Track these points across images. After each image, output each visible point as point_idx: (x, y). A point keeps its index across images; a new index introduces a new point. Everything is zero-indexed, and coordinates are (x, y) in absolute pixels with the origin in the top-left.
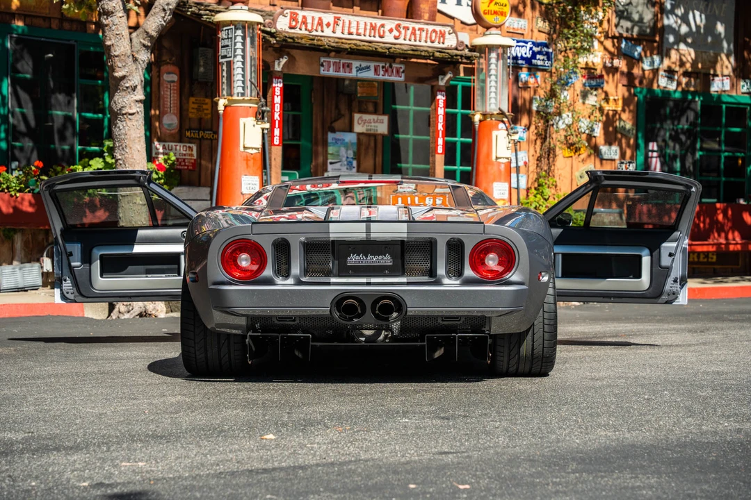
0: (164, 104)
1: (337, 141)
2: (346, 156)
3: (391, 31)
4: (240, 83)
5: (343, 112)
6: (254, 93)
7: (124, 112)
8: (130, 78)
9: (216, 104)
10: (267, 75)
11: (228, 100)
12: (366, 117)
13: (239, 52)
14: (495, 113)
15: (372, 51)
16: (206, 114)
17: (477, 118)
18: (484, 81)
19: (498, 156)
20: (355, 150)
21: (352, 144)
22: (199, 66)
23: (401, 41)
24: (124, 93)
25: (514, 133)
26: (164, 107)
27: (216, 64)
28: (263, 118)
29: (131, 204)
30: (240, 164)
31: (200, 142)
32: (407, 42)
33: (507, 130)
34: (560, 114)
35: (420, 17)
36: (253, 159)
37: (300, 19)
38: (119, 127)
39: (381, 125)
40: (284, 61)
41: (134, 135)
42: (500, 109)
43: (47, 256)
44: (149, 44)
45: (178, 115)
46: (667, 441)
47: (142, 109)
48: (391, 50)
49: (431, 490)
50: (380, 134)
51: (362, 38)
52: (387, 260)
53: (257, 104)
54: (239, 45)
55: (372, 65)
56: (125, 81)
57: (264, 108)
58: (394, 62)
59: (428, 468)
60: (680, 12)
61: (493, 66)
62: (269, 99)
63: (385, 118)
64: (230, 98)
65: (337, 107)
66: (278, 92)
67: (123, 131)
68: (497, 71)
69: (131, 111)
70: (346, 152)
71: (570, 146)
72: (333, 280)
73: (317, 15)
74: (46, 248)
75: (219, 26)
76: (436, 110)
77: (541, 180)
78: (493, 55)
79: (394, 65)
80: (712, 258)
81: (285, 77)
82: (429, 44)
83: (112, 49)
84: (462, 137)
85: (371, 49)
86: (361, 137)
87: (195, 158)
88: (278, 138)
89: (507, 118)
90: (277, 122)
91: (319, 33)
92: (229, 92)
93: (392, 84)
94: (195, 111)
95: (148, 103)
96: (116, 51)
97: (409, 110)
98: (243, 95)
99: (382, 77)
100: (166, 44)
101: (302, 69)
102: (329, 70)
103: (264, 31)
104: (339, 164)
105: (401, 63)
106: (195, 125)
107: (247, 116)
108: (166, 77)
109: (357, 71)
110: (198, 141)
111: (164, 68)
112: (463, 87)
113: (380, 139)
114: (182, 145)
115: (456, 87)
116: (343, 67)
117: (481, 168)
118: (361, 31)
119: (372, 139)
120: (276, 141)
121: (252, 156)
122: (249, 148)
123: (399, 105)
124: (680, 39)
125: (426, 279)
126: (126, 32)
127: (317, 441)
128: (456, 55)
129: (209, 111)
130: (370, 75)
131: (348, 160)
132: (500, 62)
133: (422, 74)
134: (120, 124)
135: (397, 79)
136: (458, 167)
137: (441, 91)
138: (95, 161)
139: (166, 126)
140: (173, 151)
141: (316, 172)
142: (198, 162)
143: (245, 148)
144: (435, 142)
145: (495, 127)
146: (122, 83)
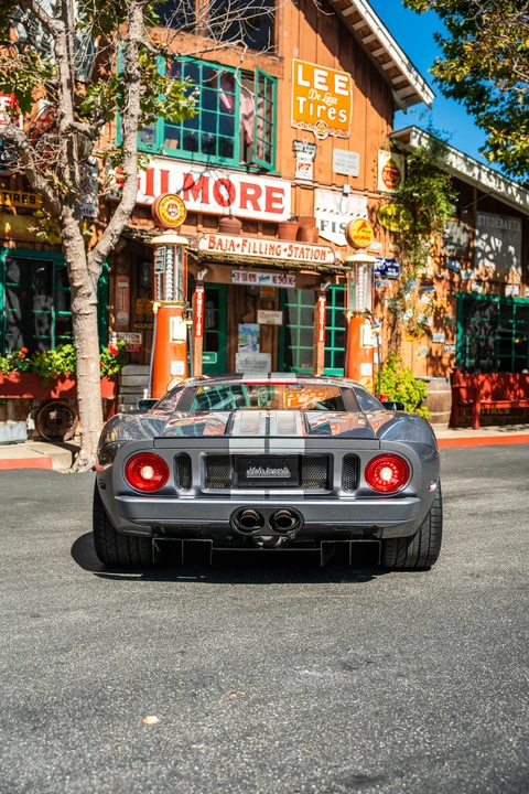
0: (118, 304)
1: (245, 329)
2: (251, 341)
3: (285, 250)
4: (170, 290)
5: (250, 309)
6: (181, 297)
7: (81, 313)
8: (86, 287)
10: (191, 284)
11: (161, 303)
12: (267, 312)
13: (170, 266)
14: (363, 311)
15: (272, 265)
17: (349, 315)
18: (354, 287)
19: (365, 344)
20: (259, 337)
21: (256, 332)
22: (144, 276)
23: (293, 258)
24: (81, 299)
25: (376, 327)
26: (118, 306)
27: (152, 276)
28: (188, 317)
30: (170, 352)
32: (298, 259)
33: (371, 324)
34: (404, 310)
35: (306, 240)
36: (180, 348)
37: (217, 241)
38: (78, 325)
39: (276, 318)
41: (89, 330)
42: (366, 309)
43: (31, 417)
44: (101, 261)
45: (129, 312)
47: (96, 310)
48: (286, 265)
50: (277, 325)
51: (264, 255)
52: (285, 473)
53: (183, 306)
54: (170, 261)
55: (271, 275)
56: (82, 289)
57: (189, 309)
58: (288, 273)
60: (485, 237)
61: (361, 277)
62: (193, 302)
63: (280, 313)
64: (163, 301)
65: (245, 304)
66: (200, 296)
67: (81, 328)
68: (364, 280)
69: (86, 313)
70: (252, 339)
71: (411, 332)
72: (233, 492)
73: (230, 238)
74: (30, 411)
75: (154, 247)
76: (318, 308)
77: (392, 357)
78: (361, 269)
79: (288, 276)
81: (205, 284)
82: (314, 260)
83: (72, 265)
84: (335, 326)
85: (271, 263)
86: (263, 327)
87: (141, 343)
88: (200, 331)
89: (371, 314)
90: (199, 319)
91: (232, 252)
92: (162, 297)
93: (285, 290)
94: (141, 309)
95: (100, 306)
96: (75, 267)
97: (297, 308)
98: (172, 299)
99: (278, 284)
100: (120, 260)
101: (218, 278)
102: (239, 279)
103: (189, 251)
104: (246, 347)
105: (293, 274)
106: (141, 319)
107: (175, 315)
108: (120, 284)
109: (260, 280)
110: (143, 331)
111: (118, 278)
112: (337, 291)
113: (276, 328)
114: (131, 334)
115: (331, 291)
116: (250, 277)
117: (352, 352)
118: (263, 250)
119: (271, 328)
120: (199, 333)
121: (179, 346)
122: (177, 340)
123: (291, 303)
124: (485, 255)
125: (322, 491)
126: (82, 252)
128: (334, 269)
130: (269, 283)
131: (254, 344)
132: (366, 274)
133: (308, 282)
134: (78, 322)
135: (290, 286)
136: (333, 349)
137: (322, 295)
138: (67, 347)
139: (119, 321)
140: (125, 338)
141: (230, 353)
142: (143, 347)
143: (174, 340)
144: (318, 333)
145: (363, 322)
146: (80, 291)
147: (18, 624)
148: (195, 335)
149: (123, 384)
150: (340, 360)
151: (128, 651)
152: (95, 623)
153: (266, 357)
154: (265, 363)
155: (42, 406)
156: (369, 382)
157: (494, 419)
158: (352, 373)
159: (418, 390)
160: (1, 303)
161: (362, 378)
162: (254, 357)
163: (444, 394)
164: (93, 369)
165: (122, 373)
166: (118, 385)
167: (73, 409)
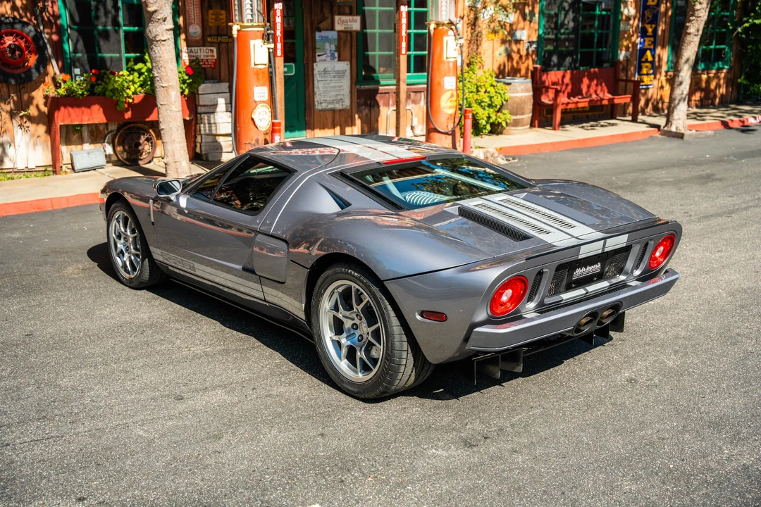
0: (189, 17)
1: (322, 37)
2: (329, 49)
4: (249, 12)
5: (326, 16)
6: (261, 19)
7: (158, 39)
8: (161, 11)
9: (231, 28)
11: (241, 26)
12: (344, 18)
14: (446, 22)
16: (222, 23)
17: (432, 26)
19: (448, 57)
20: (337, 44)
21: (334, 40)
24: (156, 24)
25: (460, 38)
26: (189, 19)
28: (268, 40)
29: (168, 112)
30: (252, 78)
31: (219, 45)
33: (455, 35)
34: (484, 8)
36: (263, 73)
38: (155, 51)
39: (354, 24)
41: (167, 57)
42: (449, 20)
43: (108, 143)
45: (201, 25)
47: (172, 36)
50: (355, 31)
53: (263, 28)
57: (269, 32)
62: (272, 19)
63: (358, 18)
64: (242, 24)
66: (279, 13)
67: (158, 55)
69: (163, 39)
70: (330, 47)
74: (107, 135)
76: (400, 20)
77: (472, 60)
80: (586, 108)
84: (415, 29)
86: (341, 34)
87: (216, 58)
88: (280, 50)
89: (454, 25)
90: (279, 38)
92: (240, 18)
94: (213, 21)
95: (176, 31)
97: (375, 11)
98: (252, 21)
104: (324, 56)
106: (214, 32)
107: (255, 39)
110: (217, 45)
113: (354, 35)
114: (205, 48)
117: (435, 66)
119: (349, 35)
120: (279, 53)
121: (261, 71)
122: (259, 65)
123: (368, 6)
129: (224, 21)
131: (332, 52)
134: (155, 48)
137: (405, 5)
138: (139, 66)
139: (192, 34)
140: (199, 54)
141: (308, 63)
142: (218, 61)
143: (255, 65)
144: (400, 45)
145: (446, 33)
146: (154, 16)
147: (166, 408)
148: (275, 55)
149: (201, 103)
150: (420, 65)
151: (273, 437)
152: (235, 404)
153: (345, 66)
154: (344, 72)
155: (118, 130)
156: (452, 96)
157: (574, 116)
158: (436, 87)
159: (500, 93)
160: (65, 20)
161: (445, 92)
162: (332, 67)
163: (526, 97)
164: (173, 98)
165: (200, 93)
166: (196, 105)
167: (151, 131)
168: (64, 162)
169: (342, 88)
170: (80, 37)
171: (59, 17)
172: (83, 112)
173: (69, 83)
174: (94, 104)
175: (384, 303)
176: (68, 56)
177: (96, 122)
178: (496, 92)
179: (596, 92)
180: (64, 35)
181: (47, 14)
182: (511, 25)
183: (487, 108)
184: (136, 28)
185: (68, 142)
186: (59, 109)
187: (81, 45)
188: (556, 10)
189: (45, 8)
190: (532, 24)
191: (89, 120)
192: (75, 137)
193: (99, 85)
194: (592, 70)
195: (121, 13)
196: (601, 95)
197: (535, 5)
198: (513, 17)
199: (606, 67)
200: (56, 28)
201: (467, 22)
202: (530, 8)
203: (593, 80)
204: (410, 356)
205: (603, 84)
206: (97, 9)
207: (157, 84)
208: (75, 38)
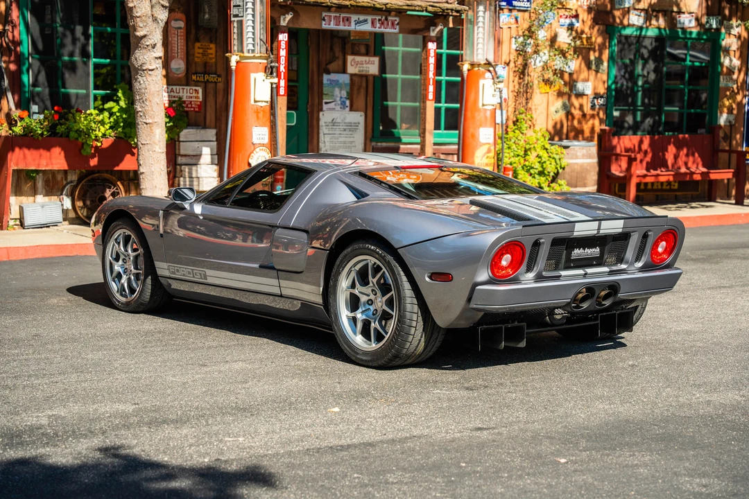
0: (172, 50)
1: (331, 81)
2: (339, 96)
4: (250, 41)
5: (337, 55)
6: (264, 50)
7: (144, 68)
8: (151, 37)
9: (228, 60)
10: (274, 30)
11: (240, 57)
12: (358, 58)
13: (250, 11)
14: (482, 63)
15: (370, 7)
16: (211, 59)
17: (466, 67)
19: (484, 103)
20: (348, 90)
21: (345, 84)
22: (204, 13)
24: (144, 51)
25: (499, 82)
26: (171, 52)
28: (272, 73)
29: (151, 152)
30: (251, 117)
31: (205, 85)
33: (493, 79)
34: (536, 52)
36: (263, 111)
38: (140, 82)
39: (371, 66)
40: (289, 17)
41: (153, 90)
42: (487, 60)
43: (67, 195)
44: (167, 5)
45: (185, 60)
46: (653, 416)
47: (161, 65)
48: (388, 6)
49: (479, 469)
50: (372, 75)
53: (267, 59)
54: (250, 5)
55: (369, 18)
56: (146, 40)
57: (273, 64)
58: (390, 15)
59: (470, 447)
61: (481, 19)
62: (275, 52)
63: (376, 60)
64: (242, 55)
66: (283, 45)
67: (143, 86)
68: (484, 23)
69: (151, 68)
70: (340, 93)
71: (545, 82)
74: (65, 187)
76: (427, 59)
77: (520, 117)
78: (481, 8)
79: (389, 18)
80: (674, 186)
81: (290, 30)
83: (134, 10)
84: (447, 76)
85: (369, 5)
86: (354, 78)
87: (201, 100)
88: (283, 88)
89: (492, 66)
90: (282, 73)
92: (240, 49)
93: (382, 35)
94: (200, 55)
95: (166, 59)
96: (138, 12)
97: (398, 51)
98: (253, 51)
99: (378, 29)
101: (306, 23)
102: (330, 23)
104: (333, 104)
105: (396, 16)
106: (200, 69)
107: (257, 72)
108: (174, 24)
109: (356, 24)
110: (203, 85)
111: (171, 15)
113: (371, 79)
114: (189, 88)
116: (343, 21)
117: (469, 114)
119: (364, 79)
120: (282, 91)
121: (262, 109)
122: (259, 101)
123: (388, 46)
127: (372, 414)
128: (447, 9)
129: (213, 56)
130: (367, 27)
131: (342, 100)
132: (487, 13)
133: (415, 26)
134: (140, 78)
135: (393, 31)
136: (443, 105)
137: (433, 42)
138: (110, 104)
139: (174, 71)
140: (181, 94)
141: (312, 111)
142: (203, 105)
143: (255, 101)
144: (426, 90)
145: (482, 76)
146: (143, 41)
148: (278, 93)
149: (182, 152)
150: (453, 120)
153: (358, 117)
154: (357, 124)
155: (80, 180)
156: (489, 151)
157: (657, 196)
158: (469, 140)
159: (554, 158)
160: (26, 48)
161: (481, 146)
162: (342, 117)
163: (588, 164)
164: (157, 136)
165: (181, 139)
166: (175, 155)
167: (119, 183)
168: (12, 217)
169: (353, 144)
170: (42, 67)
171: (19, 43)
172: (41, 156)
173: (27, 120)
174: (55, 146)
175: (397, 270)
176: (27, 89)
177: (56, 168)
178: (550, 157)
179: (686, 164)
180: (24, 64)
181: (7, 39)
182: (571, 75)
183: (536, 176)
184: (108, 61)
185: (18, 192)
186: (13, 150)
187: (42, 78)
188: (632, 57)
189: (4, 33)
190: (599, 74)
191: (47, 165)
192: (27, 187)
193: (61, 124)
194: (681, 136)
195: (91, 41)
196: (693, 169)
197: (604, 52)
198: (574, 64)
199: (701, 134)
200: (15, 57)
201: (514, 69)
202: (597, 54)
203: (682, 149)
204: (420, 318)
205: (696, 155)
206: (64, 35)
207: (140, 120)
208: (36, 69)
